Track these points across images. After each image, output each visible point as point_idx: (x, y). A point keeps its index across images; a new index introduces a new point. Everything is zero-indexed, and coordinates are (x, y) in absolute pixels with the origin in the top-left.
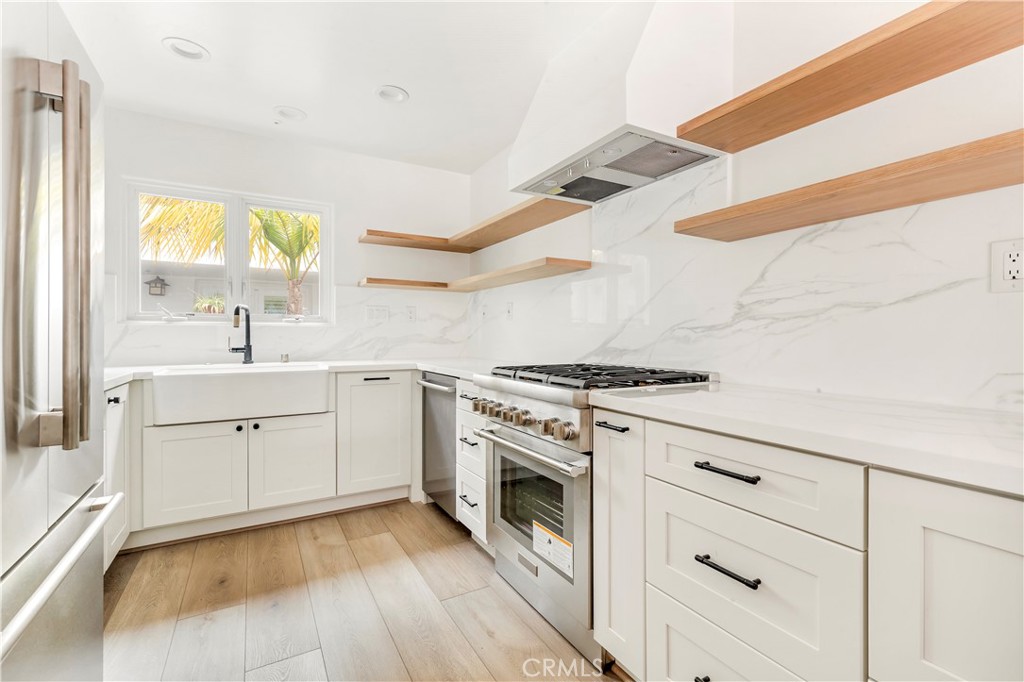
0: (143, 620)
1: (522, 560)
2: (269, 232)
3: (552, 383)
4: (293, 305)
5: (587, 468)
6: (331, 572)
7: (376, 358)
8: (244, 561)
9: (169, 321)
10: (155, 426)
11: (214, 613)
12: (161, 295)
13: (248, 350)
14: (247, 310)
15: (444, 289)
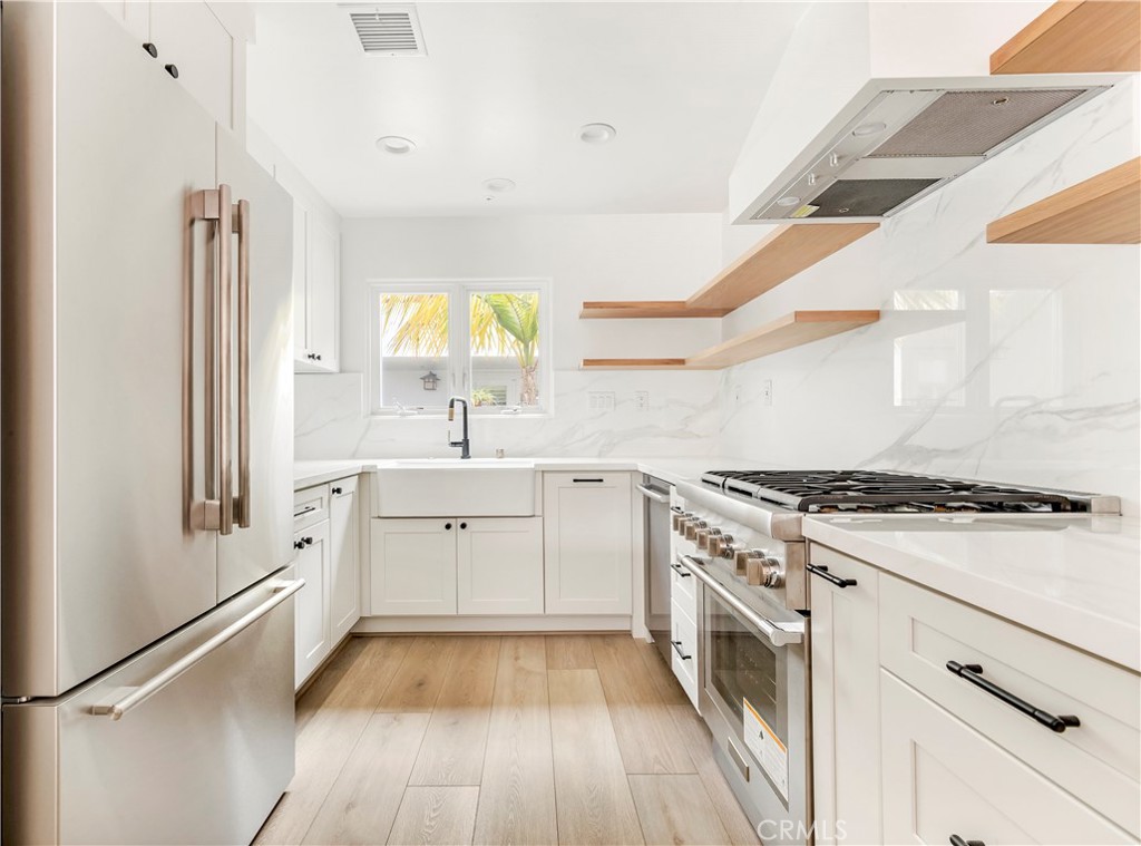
0: (351, 705)
1: (732, 750)
2: (502, 318)
3: (763, 499)
4: (526, 395)
5: (803, 635)
6: (519, 701)
7: (600, 455)
8: (444, 668)
9: (403, 415)
10: (379, 517)
11: (404, 715)
12: (433, 389)
13: (465, 444)
14: (464, 402)
15: (682, 366)
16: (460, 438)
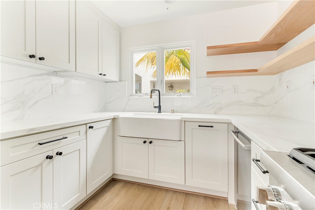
9: (140, 96)
10: (120, 136)
12: (172, 90)
13: (159, 107)
14: (159, 91)
15: (255, 73)
16: (157, 105)
